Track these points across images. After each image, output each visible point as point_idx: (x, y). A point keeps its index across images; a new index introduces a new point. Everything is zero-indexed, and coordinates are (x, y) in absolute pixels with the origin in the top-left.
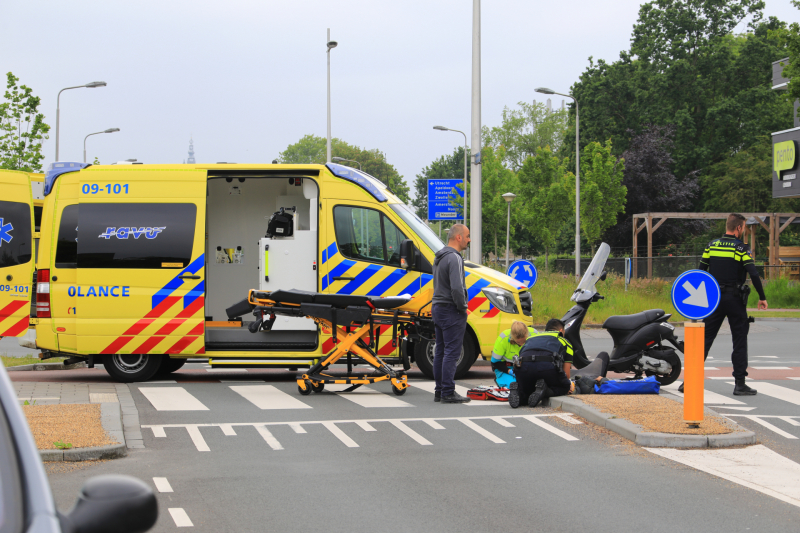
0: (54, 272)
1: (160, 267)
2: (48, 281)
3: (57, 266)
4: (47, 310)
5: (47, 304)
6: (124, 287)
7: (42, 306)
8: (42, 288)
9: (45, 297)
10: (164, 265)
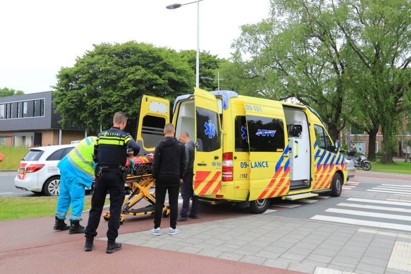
0: (235, 154)
1: (276, 151)
2: (232, 159)
3: (236, 151)
4: (231, 176)
5: (231, 173)
6: (266, 162)
7: (228, 174)
8: (228, 163)
9: (230, 169)
10: (278, 150)
